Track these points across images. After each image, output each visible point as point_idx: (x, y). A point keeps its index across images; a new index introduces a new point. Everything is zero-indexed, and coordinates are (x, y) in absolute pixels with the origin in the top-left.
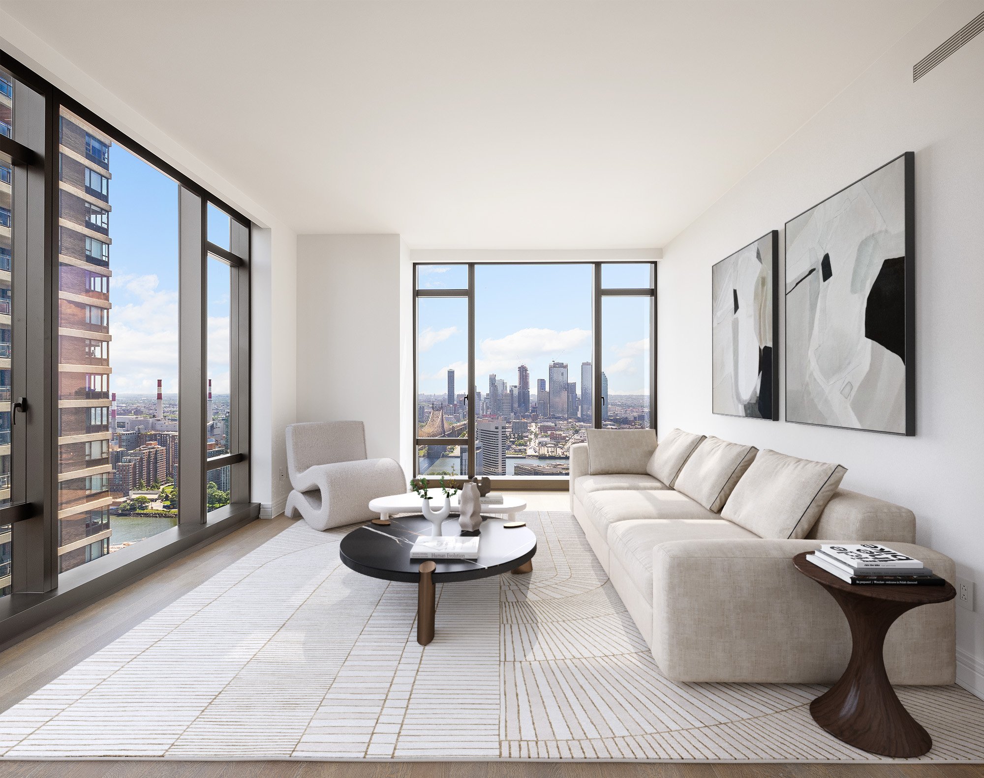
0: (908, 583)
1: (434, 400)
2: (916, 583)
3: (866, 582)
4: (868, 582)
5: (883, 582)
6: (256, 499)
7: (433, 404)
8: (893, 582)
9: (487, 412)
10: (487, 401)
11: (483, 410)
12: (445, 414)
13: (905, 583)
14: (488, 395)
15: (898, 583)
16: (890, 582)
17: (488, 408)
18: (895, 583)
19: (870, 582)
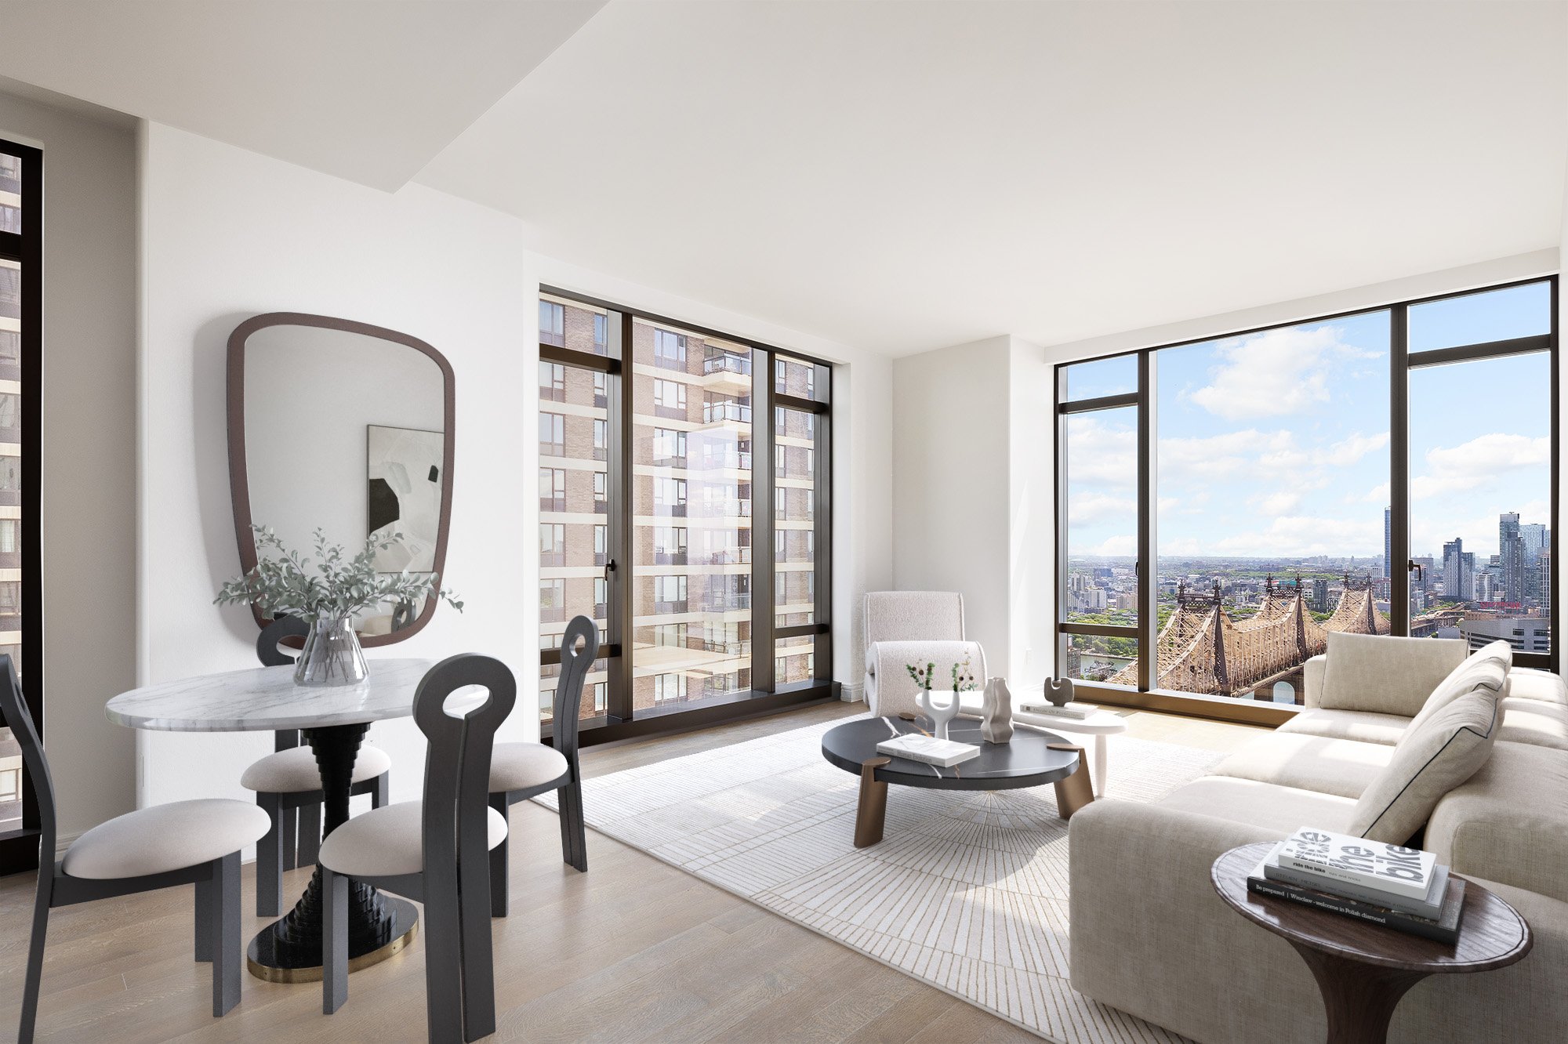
0: (1365, 916)
1: (1351, 569)
2: (1383, 921)
3: (1275, 892)
4: (1278, 893)
5: (1310, 901)
6: (837, 678)
7: (1346, 577)
8: (1331, 907)
9: (1491, 596)
10: (1496, 572)
11: (1481, 591)
12: (1377, 596)
13: (1357, 914)
14: (1494, 558)
15: (1342, 910)
16: (1323, 905)
17: (1495, 588)
18: (1336, 908)
19: (1283, 894)
